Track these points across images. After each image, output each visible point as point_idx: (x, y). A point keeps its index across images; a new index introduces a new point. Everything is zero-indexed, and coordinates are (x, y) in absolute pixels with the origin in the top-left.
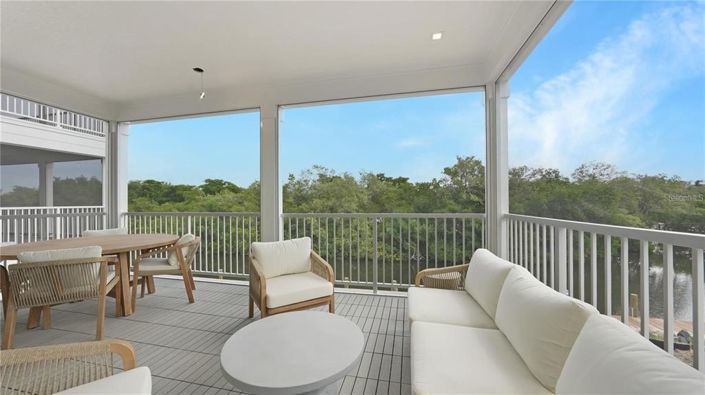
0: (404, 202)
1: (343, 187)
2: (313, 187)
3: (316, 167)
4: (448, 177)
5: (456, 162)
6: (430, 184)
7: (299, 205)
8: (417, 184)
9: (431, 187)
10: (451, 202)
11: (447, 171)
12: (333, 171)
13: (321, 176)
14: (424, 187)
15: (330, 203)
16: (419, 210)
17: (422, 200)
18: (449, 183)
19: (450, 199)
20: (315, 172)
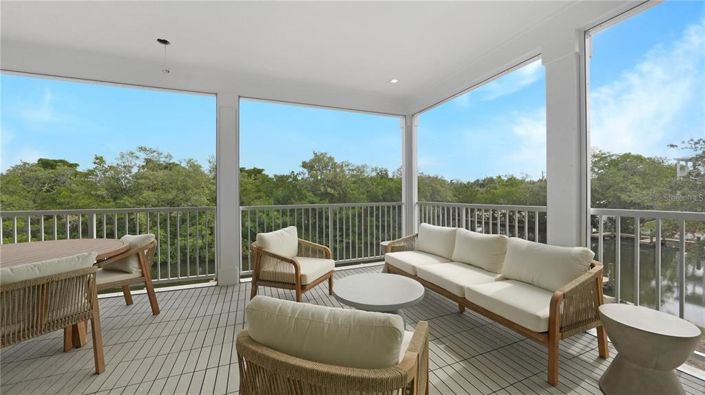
0: (262, 194)
1: (189, 177)
2: (137, 177)
3: (142, 149)
4: (306, 171)
5: (312, 157)
6: (290, 177)
7: (115, 199)
8: (275, 176)
9: (290, 180)
10: (310, 194)
11: (304, 165)
12: (169, 156)
13: (148, 161)
14: (282, 179)
15: (170, 196)
16: (278, 202)
17: (280, 193)
18: (307, 176)
19: (309, 191)
20: (143, 156)
